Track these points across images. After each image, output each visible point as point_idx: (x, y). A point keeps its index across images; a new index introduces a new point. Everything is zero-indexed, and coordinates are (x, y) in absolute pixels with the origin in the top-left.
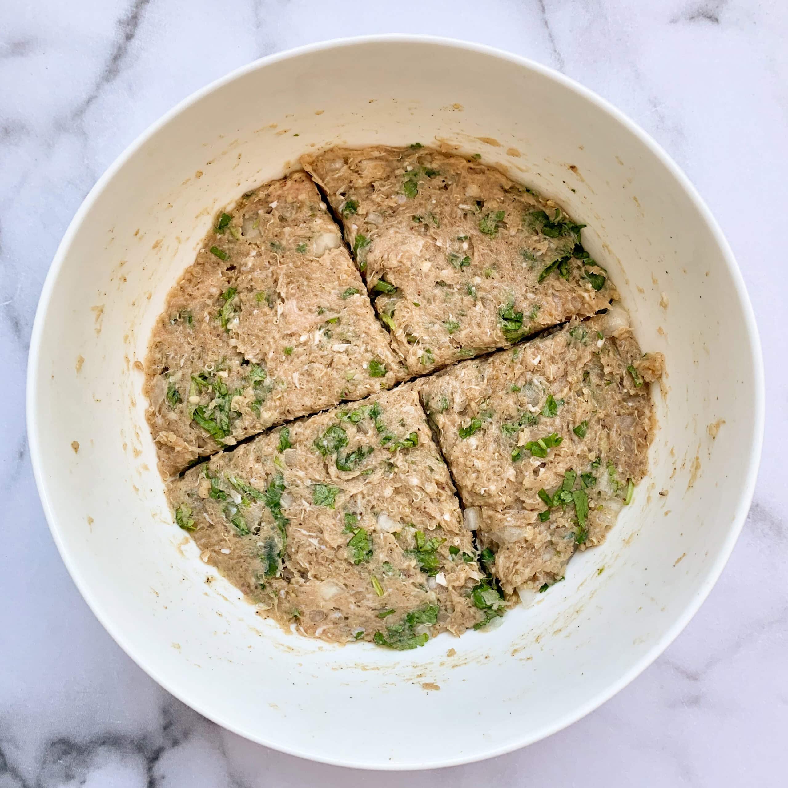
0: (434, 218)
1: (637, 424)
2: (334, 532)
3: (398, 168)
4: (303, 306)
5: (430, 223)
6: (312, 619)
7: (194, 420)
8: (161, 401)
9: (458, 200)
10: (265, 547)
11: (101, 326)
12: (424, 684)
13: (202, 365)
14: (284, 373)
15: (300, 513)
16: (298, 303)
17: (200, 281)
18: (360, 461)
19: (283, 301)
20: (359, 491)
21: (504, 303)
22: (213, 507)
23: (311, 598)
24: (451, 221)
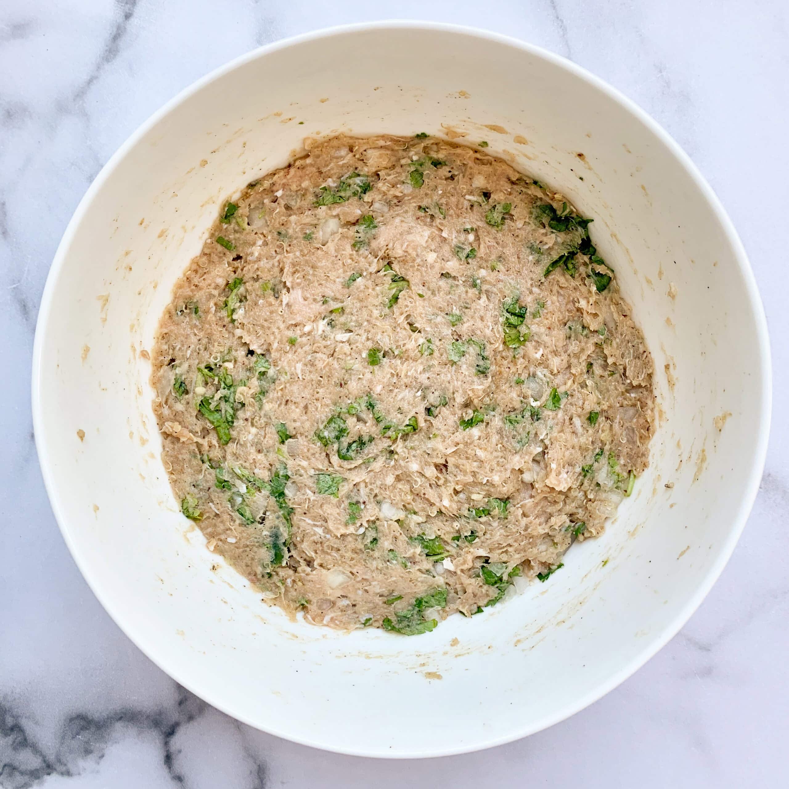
0: (440, 208)
1: (639, 416)
2: (338, 522)
3: (404, 158)
4: (308, 296)
5: (436, 213)
6: (320, 607)
7: (199, 411)
8: (167, 393)
9: (465, 191)
10: (270, 536)
11: (106, 316)
12: (426, 673)
13: (208, 356)
14: (288, 362)
15: (305, 503)
16: (303, 292)
17: (206, 271)
18: (361, 450)
19: (288, 290)
20: (361, 480)
21: (508, 297)
22: (218, 496)
23: (318, 586)
24: (457, 212)
